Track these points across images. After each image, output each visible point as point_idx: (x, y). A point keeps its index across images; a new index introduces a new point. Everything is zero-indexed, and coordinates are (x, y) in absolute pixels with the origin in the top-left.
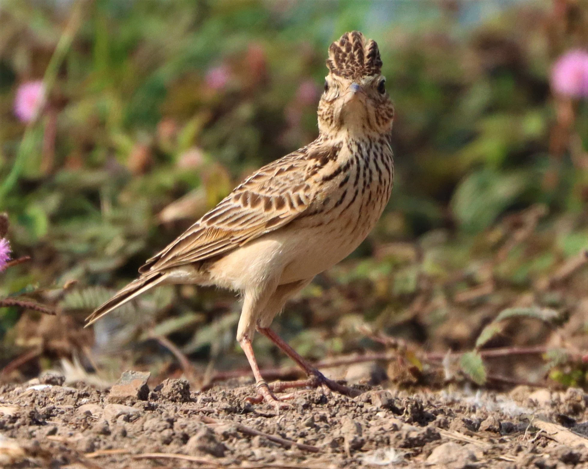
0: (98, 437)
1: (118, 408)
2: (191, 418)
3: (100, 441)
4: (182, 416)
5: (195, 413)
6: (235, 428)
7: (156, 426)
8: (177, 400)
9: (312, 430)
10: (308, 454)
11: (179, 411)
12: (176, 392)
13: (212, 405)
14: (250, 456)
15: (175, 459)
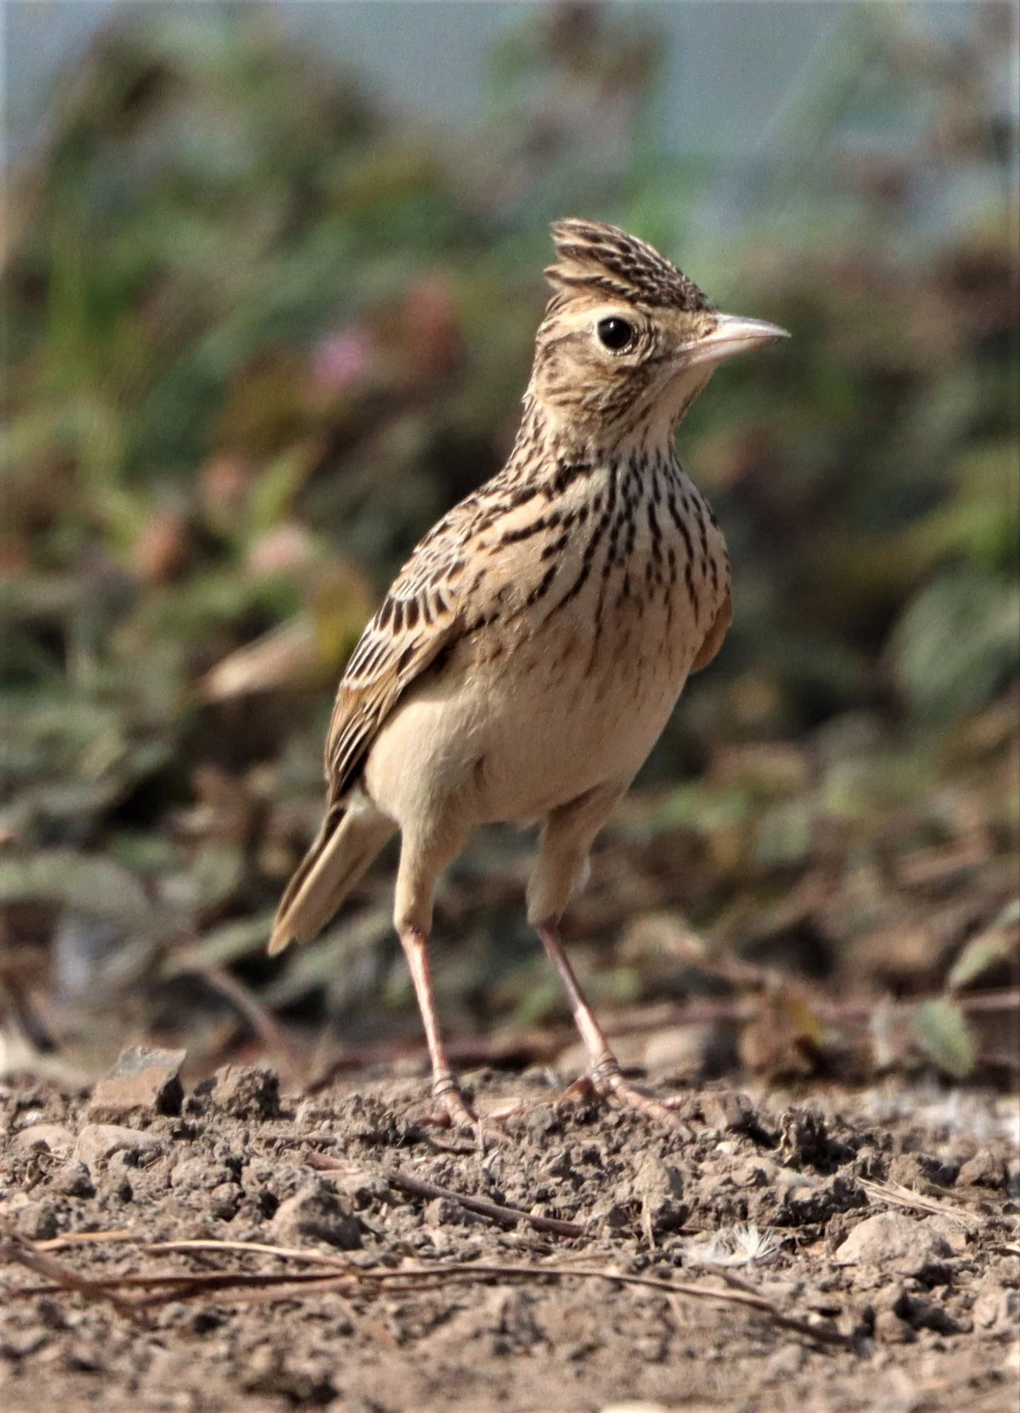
0: (65, 1202)
1: (112, 1134)
2: (282, 1158)
3: (69, 1210)
4: (261, 1152)
5: (292, 1144)
6: (386, 1181)
7: (202, 1176)
8: (249, 1116)
9: (564, 1183)
10: (556, 1241)
11: (254, 1140)
12: (246, 1096)
13: (331, 1127)
14: (419, 1246)
15: (245, 1251)
